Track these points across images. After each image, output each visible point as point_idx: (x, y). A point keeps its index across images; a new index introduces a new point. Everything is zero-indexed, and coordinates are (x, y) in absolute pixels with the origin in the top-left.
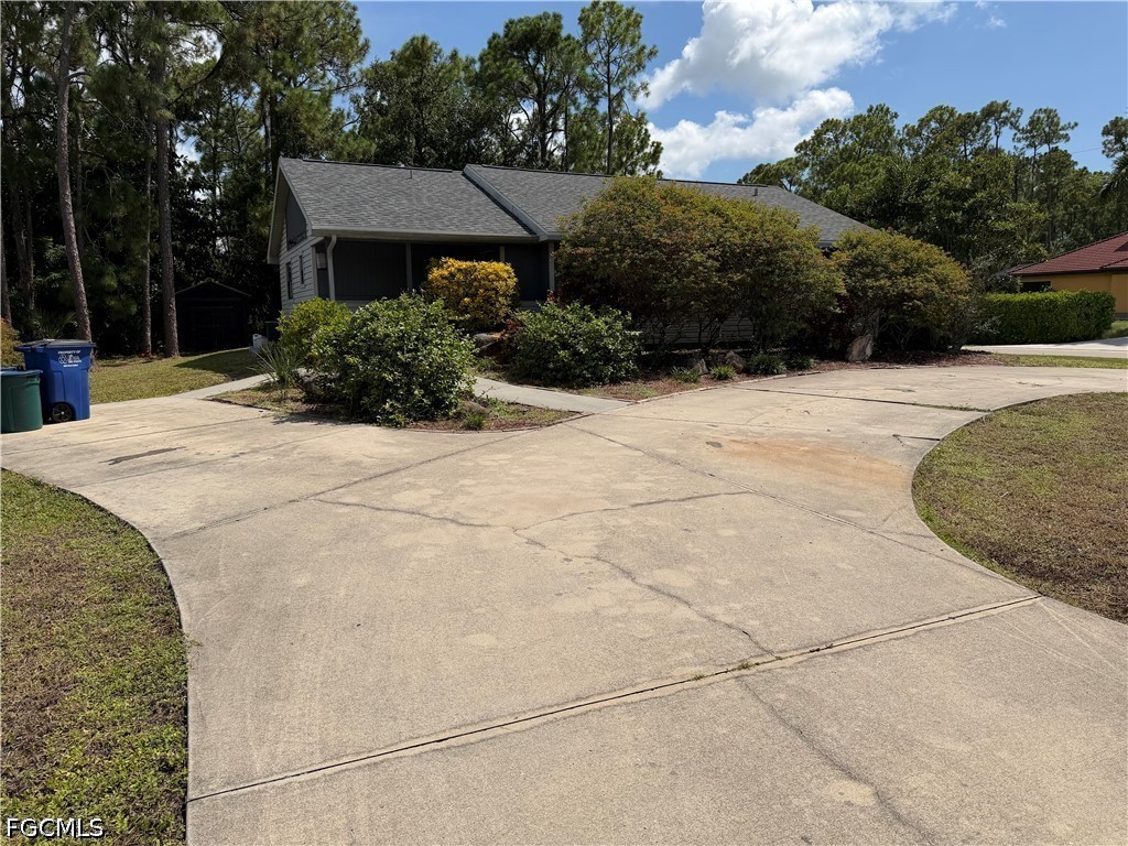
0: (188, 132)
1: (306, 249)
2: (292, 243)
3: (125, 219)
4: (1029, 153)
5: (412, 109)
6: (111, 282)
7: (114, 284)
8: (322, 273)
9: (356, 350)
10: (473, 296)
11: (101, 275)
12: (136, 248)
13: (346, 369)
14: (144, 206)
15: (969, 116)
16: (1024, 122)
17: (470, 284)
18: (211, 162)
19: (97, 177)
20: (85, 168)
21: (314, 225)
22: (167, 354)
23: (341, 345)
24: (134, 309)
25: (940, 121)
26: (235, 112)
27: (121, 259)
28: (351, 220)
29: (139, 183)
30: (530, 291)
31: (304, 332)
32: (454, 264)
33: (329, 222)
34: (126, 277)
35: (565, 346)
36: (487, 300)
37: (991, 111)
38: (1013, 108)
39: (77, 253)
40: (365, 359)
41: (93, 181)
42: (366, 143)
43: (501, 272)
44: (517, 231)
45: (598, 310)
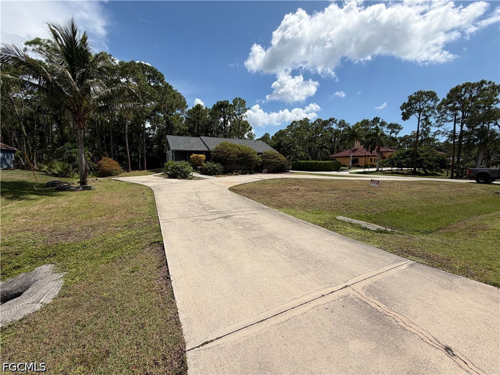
0: (148, 122)
1: (171, 151)
2: (168, 150)
3: (136, 142)
4: (339, 129)
5: (196, 120)
7: (134, 156)
8: (173, 156)
9: (175, 169)
10: (198, 161)
11: (132, 154)
12: (138, 148)
13: (173, 171)
15: (326, 121)
16: (338, 122)
17: (197, 158)
18: (153, 128)
21: (171, 149)
22: (144, 170)
23: (173, 168)
24: (137, 161)
25: (319, 122)
26: (159, 117)
27: (135, 151)
29: (139, 134)
30: (208, 159)
31: (168, 166)
32: (194, 155)
33: (174, 148)
34: (136, 154)
35: (210, 169)
36: (200, 161)
37: (331, 120)
38: (335, 119)
39: (128, 150)
42: (186, 127)
43: (203, 156)
44: (206, 149)
45: (216, 163)
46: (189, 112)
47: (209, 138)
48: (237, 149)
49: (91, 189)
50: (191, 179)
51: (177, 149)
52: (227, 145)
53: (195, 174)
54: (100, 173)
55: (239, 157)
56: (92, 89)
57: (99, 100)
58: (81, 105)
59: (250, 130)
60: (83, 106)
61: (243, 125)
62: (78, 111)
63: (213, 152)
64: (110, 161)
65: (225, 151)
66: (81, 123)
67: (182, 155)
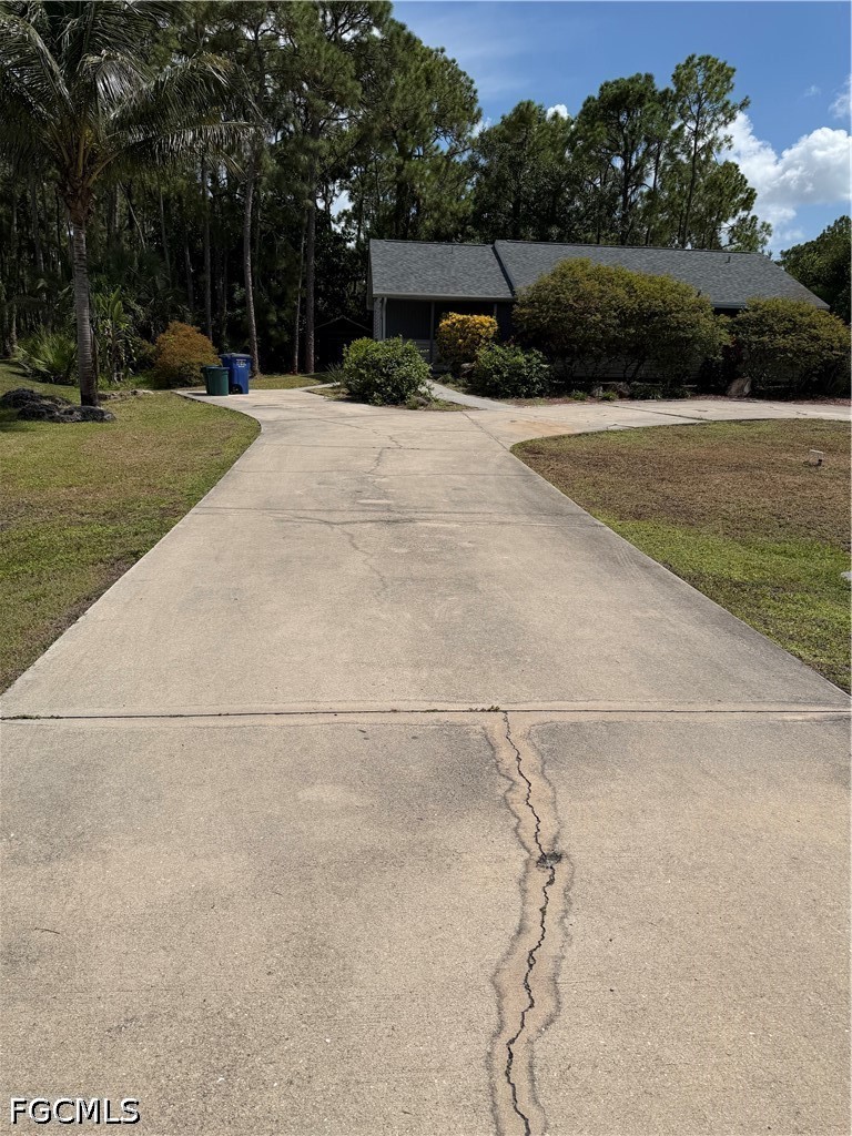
3: (285, 270)
5: (507, 173)
6: (273, 318)
7: (275, 319)
8: (382, 320)
9: (366, 367)
10: (465, 339)
11: (267, 312)
12: (290, 293)
14: (298, 261)
17: (463, 329)
19: (268, 240)
20: (262, 232)
21: (374, 291)
23: (359, 364)
24: (286, 338)
27: (280, 300)
28: (398, 287)
30: (500, 338)
32: (456, 317)
33: (384, 289)
34: (283, 315)
35: (499, 372)
36: (473, 341)
39: (251, 299)
40: (368, 370)
41: (266, 243)
43: (486, 322)
44: (504, 294)
45: (526, 348)
46: (486, 143)
47: (525, 246)
48: (621, 292)
49: (102, 420)
50: (415, 408)
51: (396, 292)
52: (579, 274)
53: (441, 391)
54: (159, 374)
55: (624, 324)
56: (100, 85)
57: (122, 124)
58: (78, 146)
59: (747, 203)
60: (82, 148)
61: (713, 185)
62: (71, 165)
63: (523, 306)
64: (187, 336)
65: (568, 297)
66: (79, 205)
67: (416, 317)
